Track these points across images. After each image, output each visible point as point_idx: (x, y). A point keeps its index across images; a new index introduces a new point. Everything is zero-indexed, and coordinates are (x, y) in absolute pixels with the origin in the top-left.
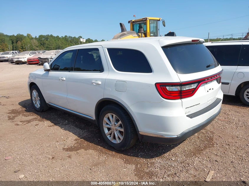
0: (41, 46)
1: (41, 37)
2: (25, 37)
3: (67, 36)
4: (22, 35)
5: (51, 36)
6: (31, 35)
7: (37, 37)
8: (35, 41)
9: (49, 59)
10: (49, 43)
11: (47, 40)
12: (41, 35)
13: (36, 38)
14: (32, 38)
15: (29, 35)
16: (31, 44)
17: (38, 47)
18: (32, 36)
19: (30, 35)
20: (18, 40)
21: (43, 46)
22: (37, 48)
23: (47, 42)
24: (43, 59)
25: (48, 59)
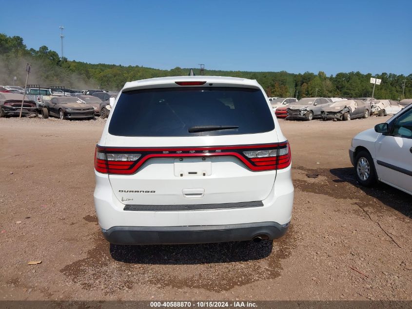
0: (338, 90)
1: (340, 75)
2: (315, 76)
3: (386, 74)
4: (312, 74)
5: (358, 74)
6: (325, 73)
7: (334, 76)
8: (328, 82)
9: (302, 112)
10: (350, 86)
11: (348, 82)
12: (341, 73)
13: (331, 78)
14: (326, 78)
15: (321, 75)
16: (321, 87)
17: (331, 92)
18: (325, 75)
19: (323, 73)
20: (304, 81)
21: (341, 91)
22: (330, 94)
23: (347, 85)
24: (292, 110)
25: (300, 111)
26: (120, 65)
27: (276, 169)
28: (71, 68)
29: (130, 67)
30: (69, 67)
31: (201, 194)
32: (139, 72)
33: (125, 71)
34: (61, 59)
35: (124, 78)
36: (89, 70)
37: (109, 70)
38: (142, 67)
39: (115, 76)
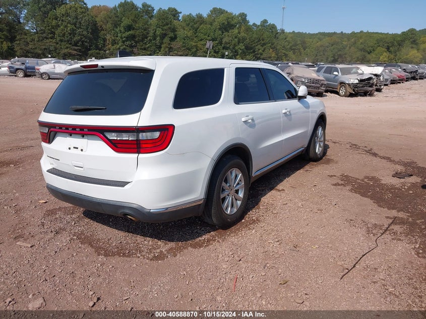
26: (342, 32)
27: (139, 152)
28: (287, 39)
29: (353, 33)
30: (286, 39)
31: (82, 168)
32: (361, 38)
33: (345, 39)
34: (279, 31)
35: (343, 46)
36: (306, 40)
37: (327, 38)
38: (368, 32)
39: (333, 45)
